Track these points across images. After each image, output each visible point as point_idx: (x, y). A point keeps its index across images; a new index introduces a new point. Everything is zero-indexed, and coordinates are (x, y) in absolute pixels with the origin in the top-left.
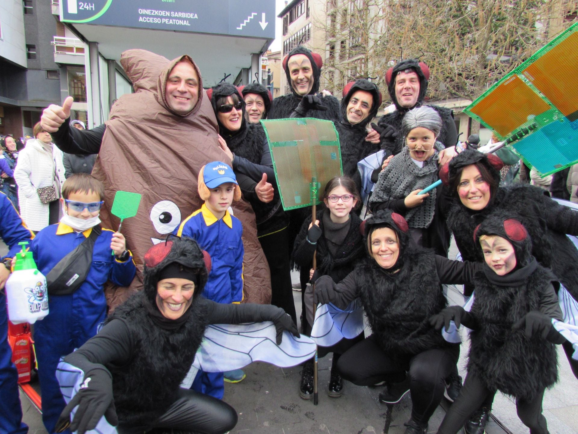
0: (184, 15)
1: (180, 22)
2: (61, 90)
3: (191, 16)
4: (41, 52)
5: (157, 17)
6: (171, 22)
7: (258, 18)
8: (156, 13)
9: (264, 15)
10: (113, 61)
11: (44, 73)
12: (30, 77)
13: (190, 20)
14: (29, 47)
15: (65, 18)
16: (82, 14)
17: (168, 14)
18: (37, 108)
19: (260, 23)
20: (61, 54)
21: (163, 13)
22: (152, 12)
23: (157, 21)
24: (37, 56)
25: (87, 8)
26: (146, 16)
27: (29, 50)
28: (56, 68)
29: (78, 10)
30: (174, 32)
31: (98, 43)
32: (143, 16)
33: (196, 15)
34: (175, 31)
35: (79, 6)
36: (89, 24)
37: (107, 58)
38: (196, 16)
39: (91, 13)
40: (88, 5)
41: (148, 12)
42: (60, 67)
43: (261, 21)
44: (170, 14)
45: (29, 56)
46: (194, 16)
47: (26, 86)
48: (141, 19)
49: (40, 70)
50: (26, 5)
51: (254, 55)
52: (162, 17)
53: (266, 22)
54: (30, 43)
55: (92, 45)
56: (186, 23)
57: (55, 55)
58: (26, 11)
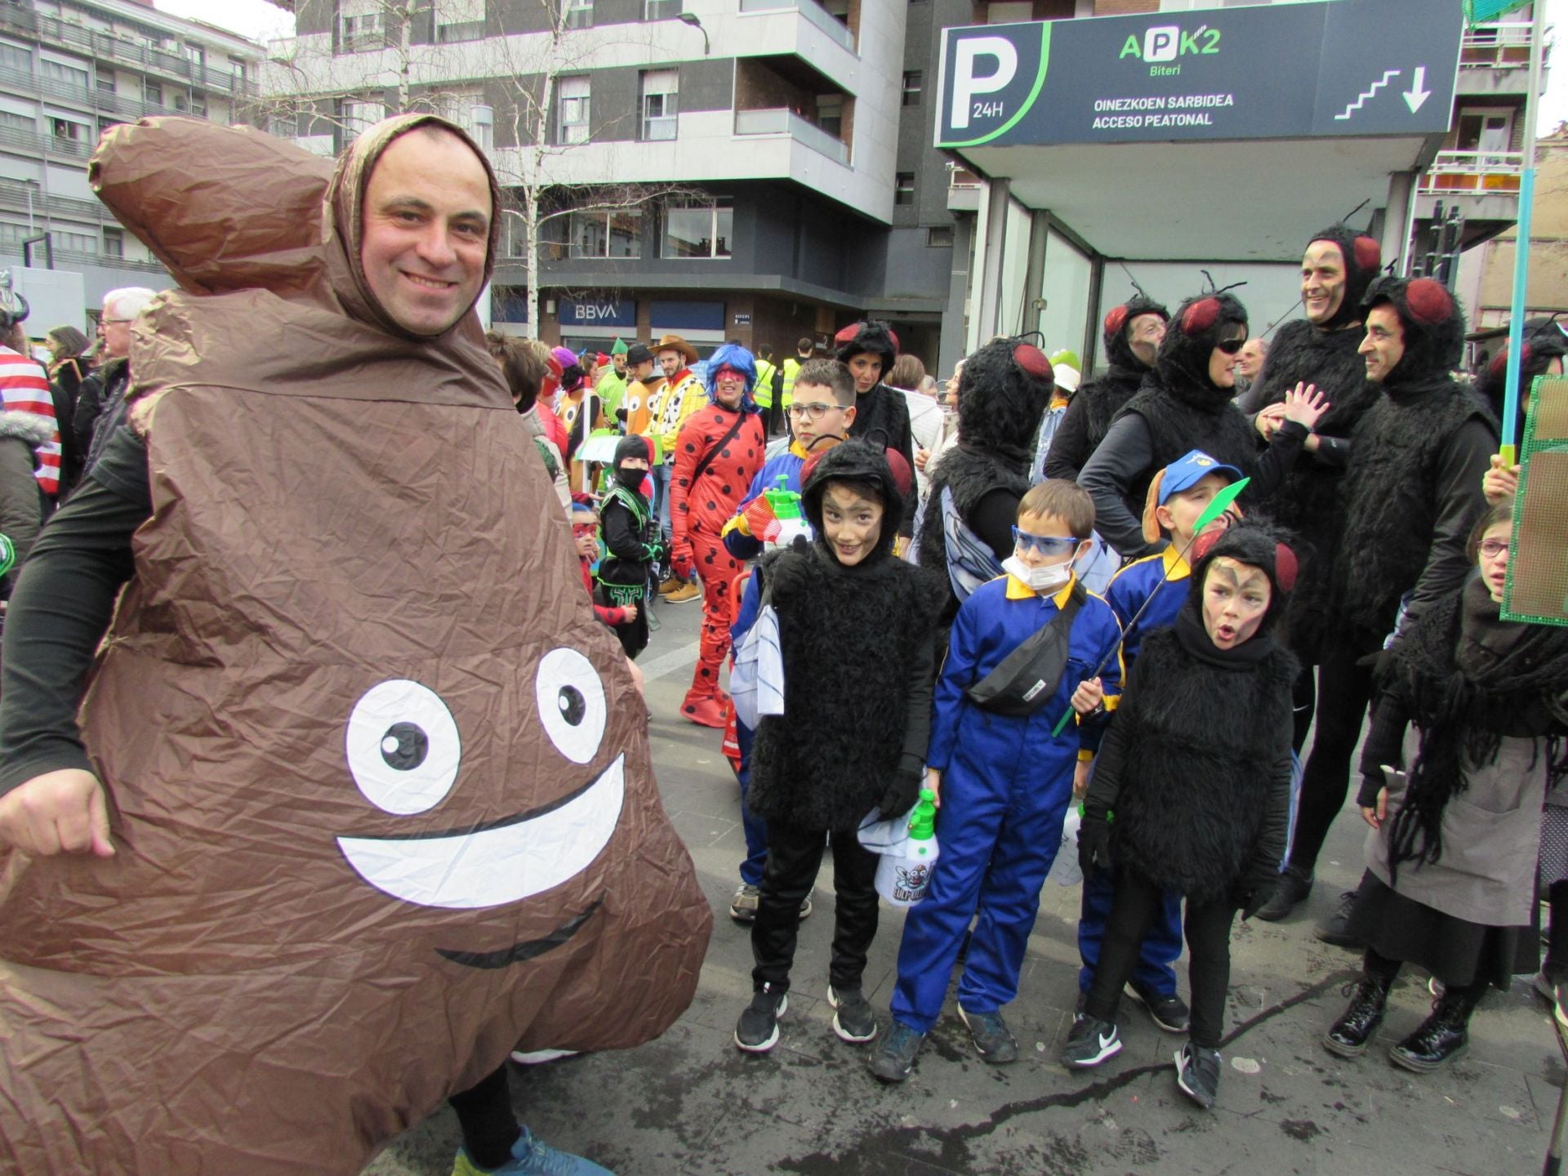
0: (1197, 101)
1: (1189, 120)
2: (954, 272)
3: (1216, 101)
4: (923, 191)
5: (1134, 113)
6: (1166, 121)
7: (1405, 83)
8: (1134, 104)
9: (1419, 73)
10: (1045, 211)
11: (923, 234)
12: (898, 246)
13: (1212, 112)
14: (903, 178)
15: (943, 139)
16: (978, 126)
17: (1160, 103)
18: (899, 312)
19: (1406, 95)
20: (964, 188)
21: (1148, 103)
22: (1123, 104)
23: (1133, 122)
24: (915, 198)
25: (989, 113)
26: (1110, 113)
27: (901, 185)
28: (950, 220)
29: (971, 119)
30: (1170, 145)
31: (1009, 179)
32: (1102, 114)
33: (1229, 97)
34: (1172, 141)
35: (972, 111)
37: (1031, 206)
38: (1229, 101)
39: (997, 122)
40: (991, 106)
41: (1114, 105)
42: (957, 219)
43: (1410, 89)
44: (1167, 103)
45: (900, 198)
46: (1224, 100)
47: (884, 265)
48: (1098, 124)
49: (916, 227)
50: (908, 86)
51: (1396, 176)
52: (1145, 113)
53: (1424, 90)
54: (905, 169)
55: (997, 184)
56: (1202, 120)
57: (951, 193)
58: (907, 99)
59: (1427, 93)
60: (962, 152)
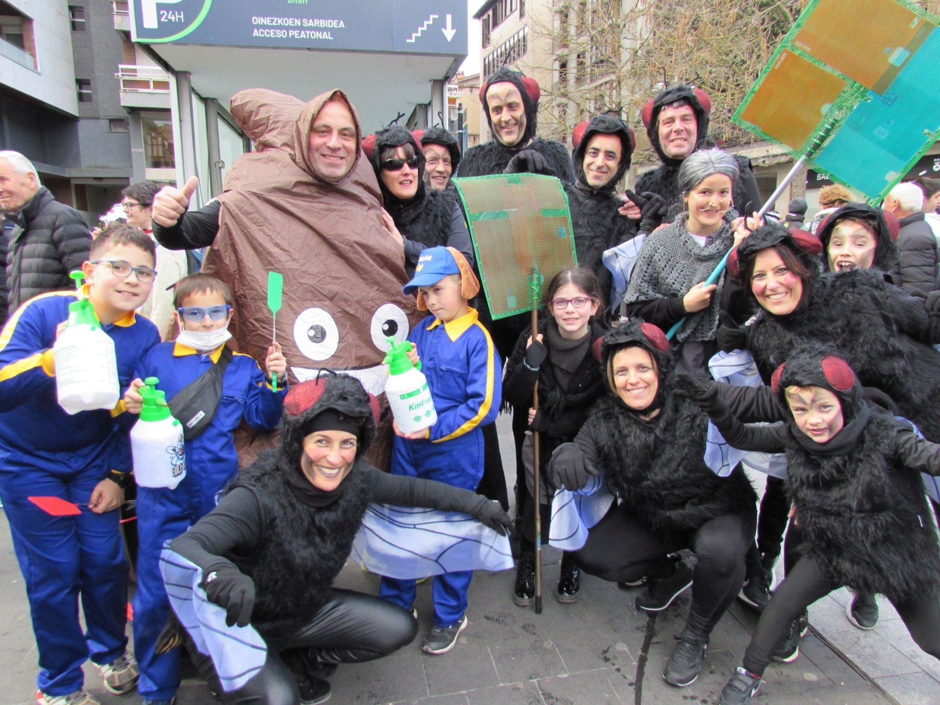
0: (322, 23)
1: (317, 35)
2: (133, 150)
3: (334, 24)
4: (99, 91)
5: (281, 28)
6: (303, 35)
7: (440, 23)
8: (280, 21)
9: (449, 18)
10: (214, 100)
11: (105, 124)
12: (85, 131)
13: (332, 31)
14: (81, 83)
15: (138, 36)
16: (165, 29)
17: (298, 22)
18: (96, 178)
19: (443, 30)
20: (130, 92)
21: (290, 22)
22: (272, 21)
23: (281, 34)
24: (94, 97)
25: (173, 18)
26: (265, 27)
27: (81, 88)
28: (124, 114)
29: (160, 22)
30: (308, 52)
31: (189, 73)
32: (259, 27)
33: (342, 22)
34: (309, 49)
35: (159, 16)
36: (176, 43)
37: (204, 96)
38: (342, 25)
39: (180, 26)
40: (174, 13)
41: (267, 21)
42: (129, 113)
43: (445, 28)
44: (302, 22)
45: (81, 97)
46: (339, 23)
47: (78, 145)
48: (256, 33)
49: (98, 118)
50: (73, 16)
51: (435, 81)
52: (288, 28)
53: (453, 28)
54: (82, 77)
55: (181, 76)
56: (326, 36)
57: (122, 95)
58: (74, 26)
59: (455, 31)
60: (153, 47)
